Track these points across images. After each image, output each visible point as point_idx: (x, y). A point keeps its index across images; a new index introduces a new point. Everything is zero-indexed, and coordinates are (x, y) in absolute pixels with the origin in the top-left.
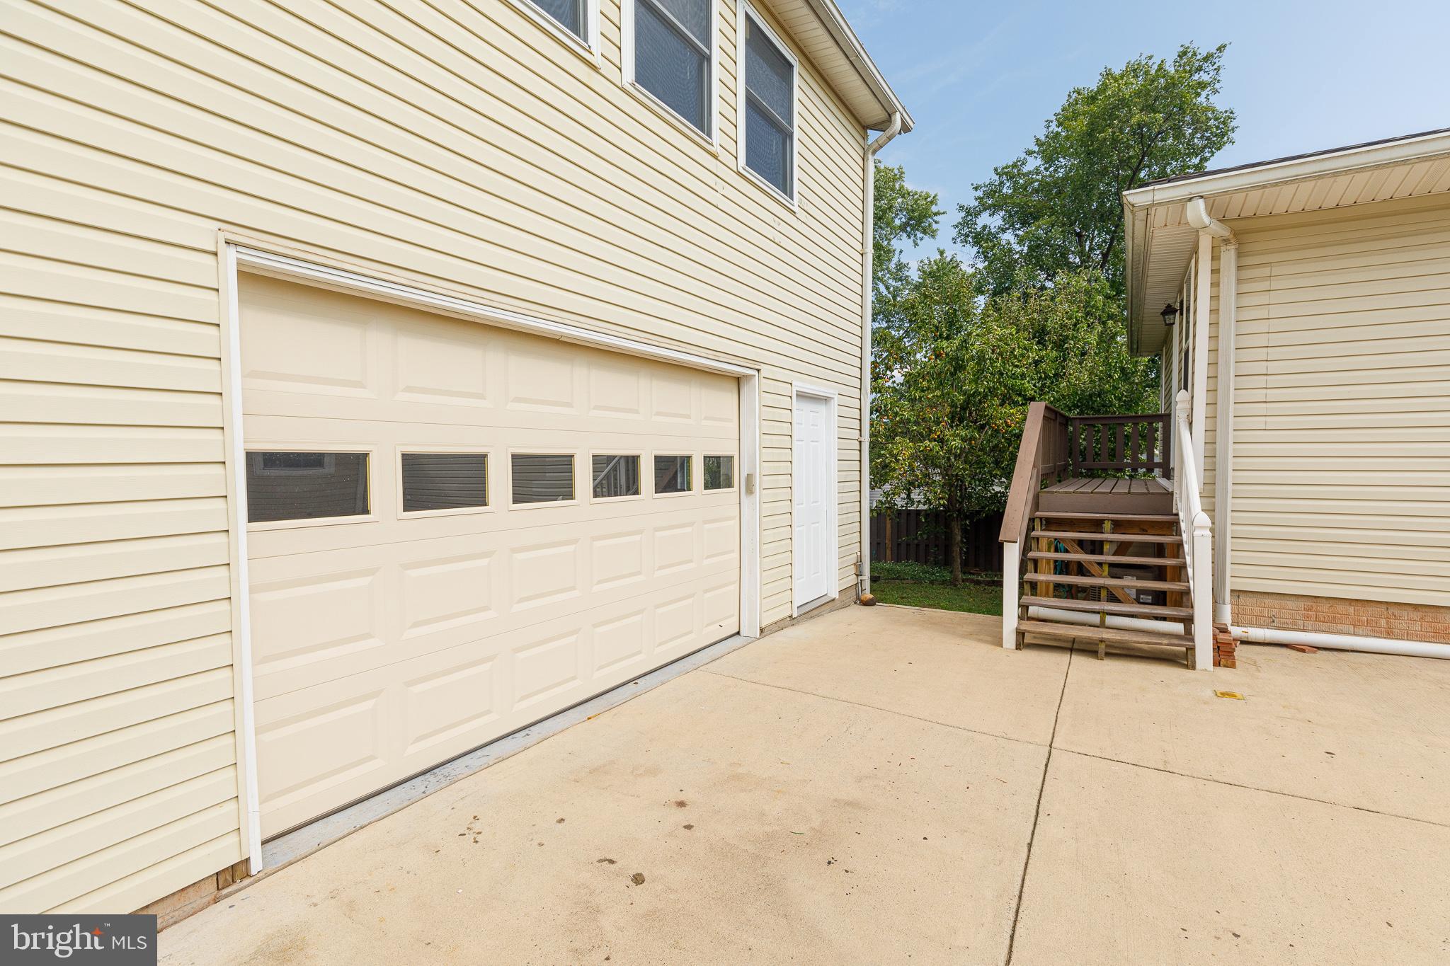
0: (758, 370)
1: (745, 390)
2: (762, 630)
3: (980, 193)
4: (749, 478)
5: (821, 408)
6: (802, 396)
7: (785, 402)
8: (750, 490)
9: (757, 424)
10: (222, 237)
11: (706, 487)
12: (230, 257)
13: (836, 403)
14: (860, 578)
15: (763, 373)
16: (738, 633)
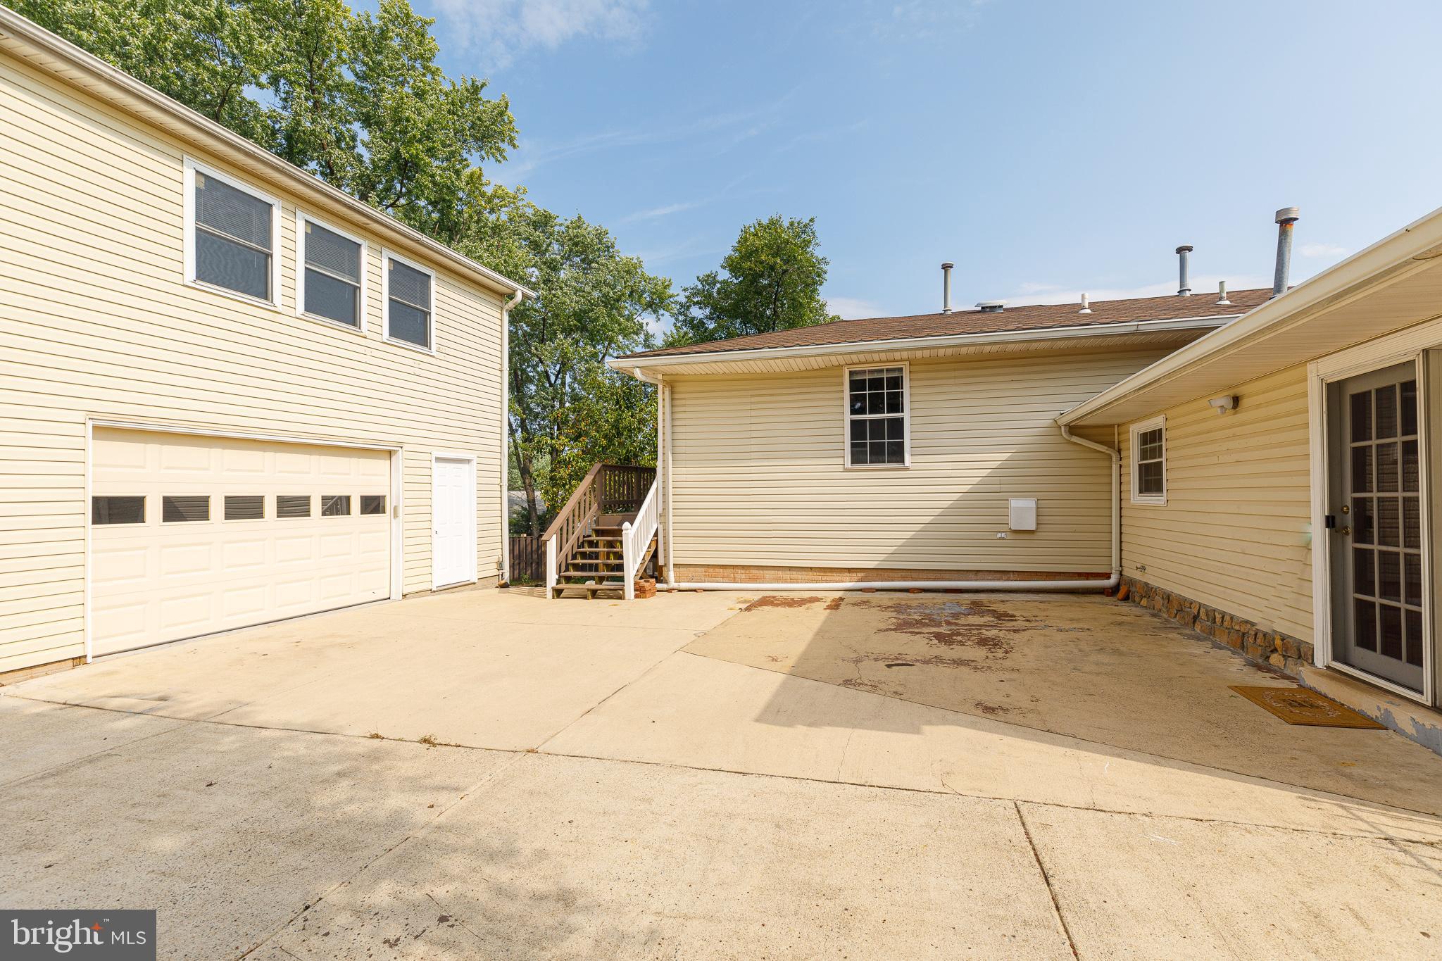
0: (402, 447)
1: (393, 458)
2: (404, 596)
3: (688, 293)
4: (395, 509)
5: (465, 466)
6: (438, 460)
7: (427, 464)
8: (396, 516)
9: (401, 478)
10: (88, 418)
11: (362, 513)
12: (90, 424)
13: (475, 464)
14: (501, 571)
15: (404, 449)
16: (389, 598)
